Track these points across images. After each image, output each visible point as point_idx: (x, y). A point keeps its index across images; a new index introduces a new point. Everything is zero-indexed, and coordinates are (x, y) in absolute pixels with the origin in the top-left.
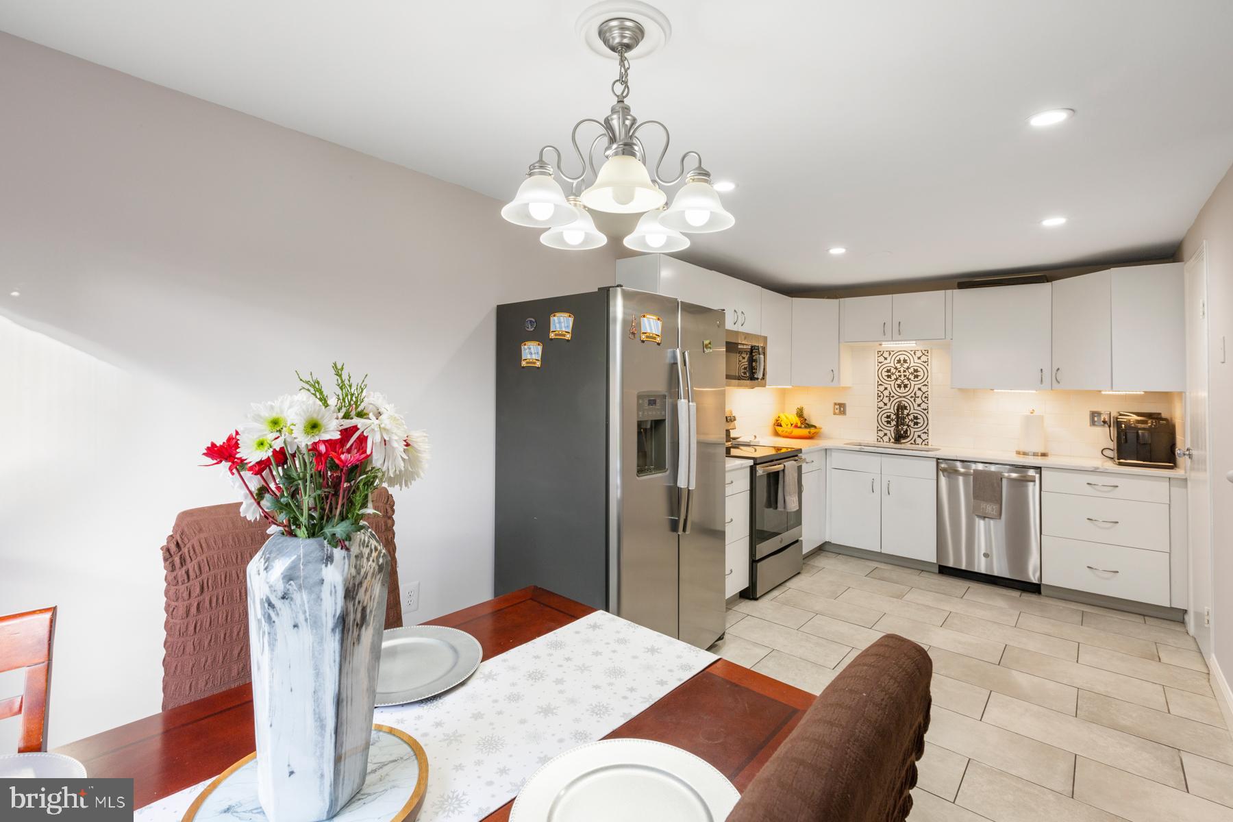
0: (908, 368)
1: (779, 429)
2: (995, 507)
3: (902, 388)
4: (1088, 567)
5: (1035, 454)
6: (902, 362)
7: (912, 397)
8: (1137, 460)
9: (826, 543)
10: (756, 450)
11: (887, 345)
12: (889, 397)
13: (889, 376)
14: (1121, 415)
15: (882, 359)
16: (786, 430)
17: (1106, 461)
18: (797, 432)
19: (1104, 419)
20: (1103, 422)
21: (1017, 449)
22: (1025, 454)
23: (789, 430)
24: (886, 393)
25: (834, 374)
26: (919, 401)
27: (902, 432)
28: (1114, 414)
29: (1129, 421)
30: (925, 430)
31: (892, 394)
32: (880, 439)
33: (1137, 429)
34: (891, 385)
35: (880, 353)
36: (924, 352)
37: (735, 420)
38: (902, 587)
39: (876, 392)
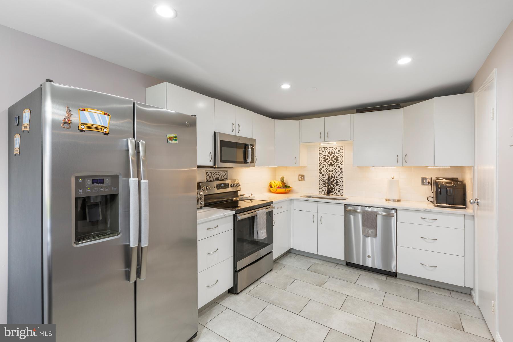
0: (334, 156)
1: (271, 189)
2: (374, 231)
3: (331, 167)
4: (421, 264)
5: (394, 201)
6: (331, 153)
7: (335, 171)
8: (446, 204)
9: (291, 249)
10: (252, 202)
11: (324, 144)
12: (325, 171)
13: (325, 161)
14: (437, 179)
15: (321, 152)
16: (273, 189)
17: (430, 203)
18: (279, 190)
19: (429, 181)
20: (428, 183)
21: (386, 198)
22: (389, 200)
23: (275, 189)
24: (323, 169)
25: (296, 160)
26: (339, 173)
27: (331, 189)
28: (434, 178)
29: (442, 182)
30: (342, 188)
31: (326, 170)
32: (320, 193)
33: (447, 187)
34: (325, 165)
35: (320, 149)
36: (341, 148)
37: (240, 185)
38: (325, 277)
39: (319, 169)
